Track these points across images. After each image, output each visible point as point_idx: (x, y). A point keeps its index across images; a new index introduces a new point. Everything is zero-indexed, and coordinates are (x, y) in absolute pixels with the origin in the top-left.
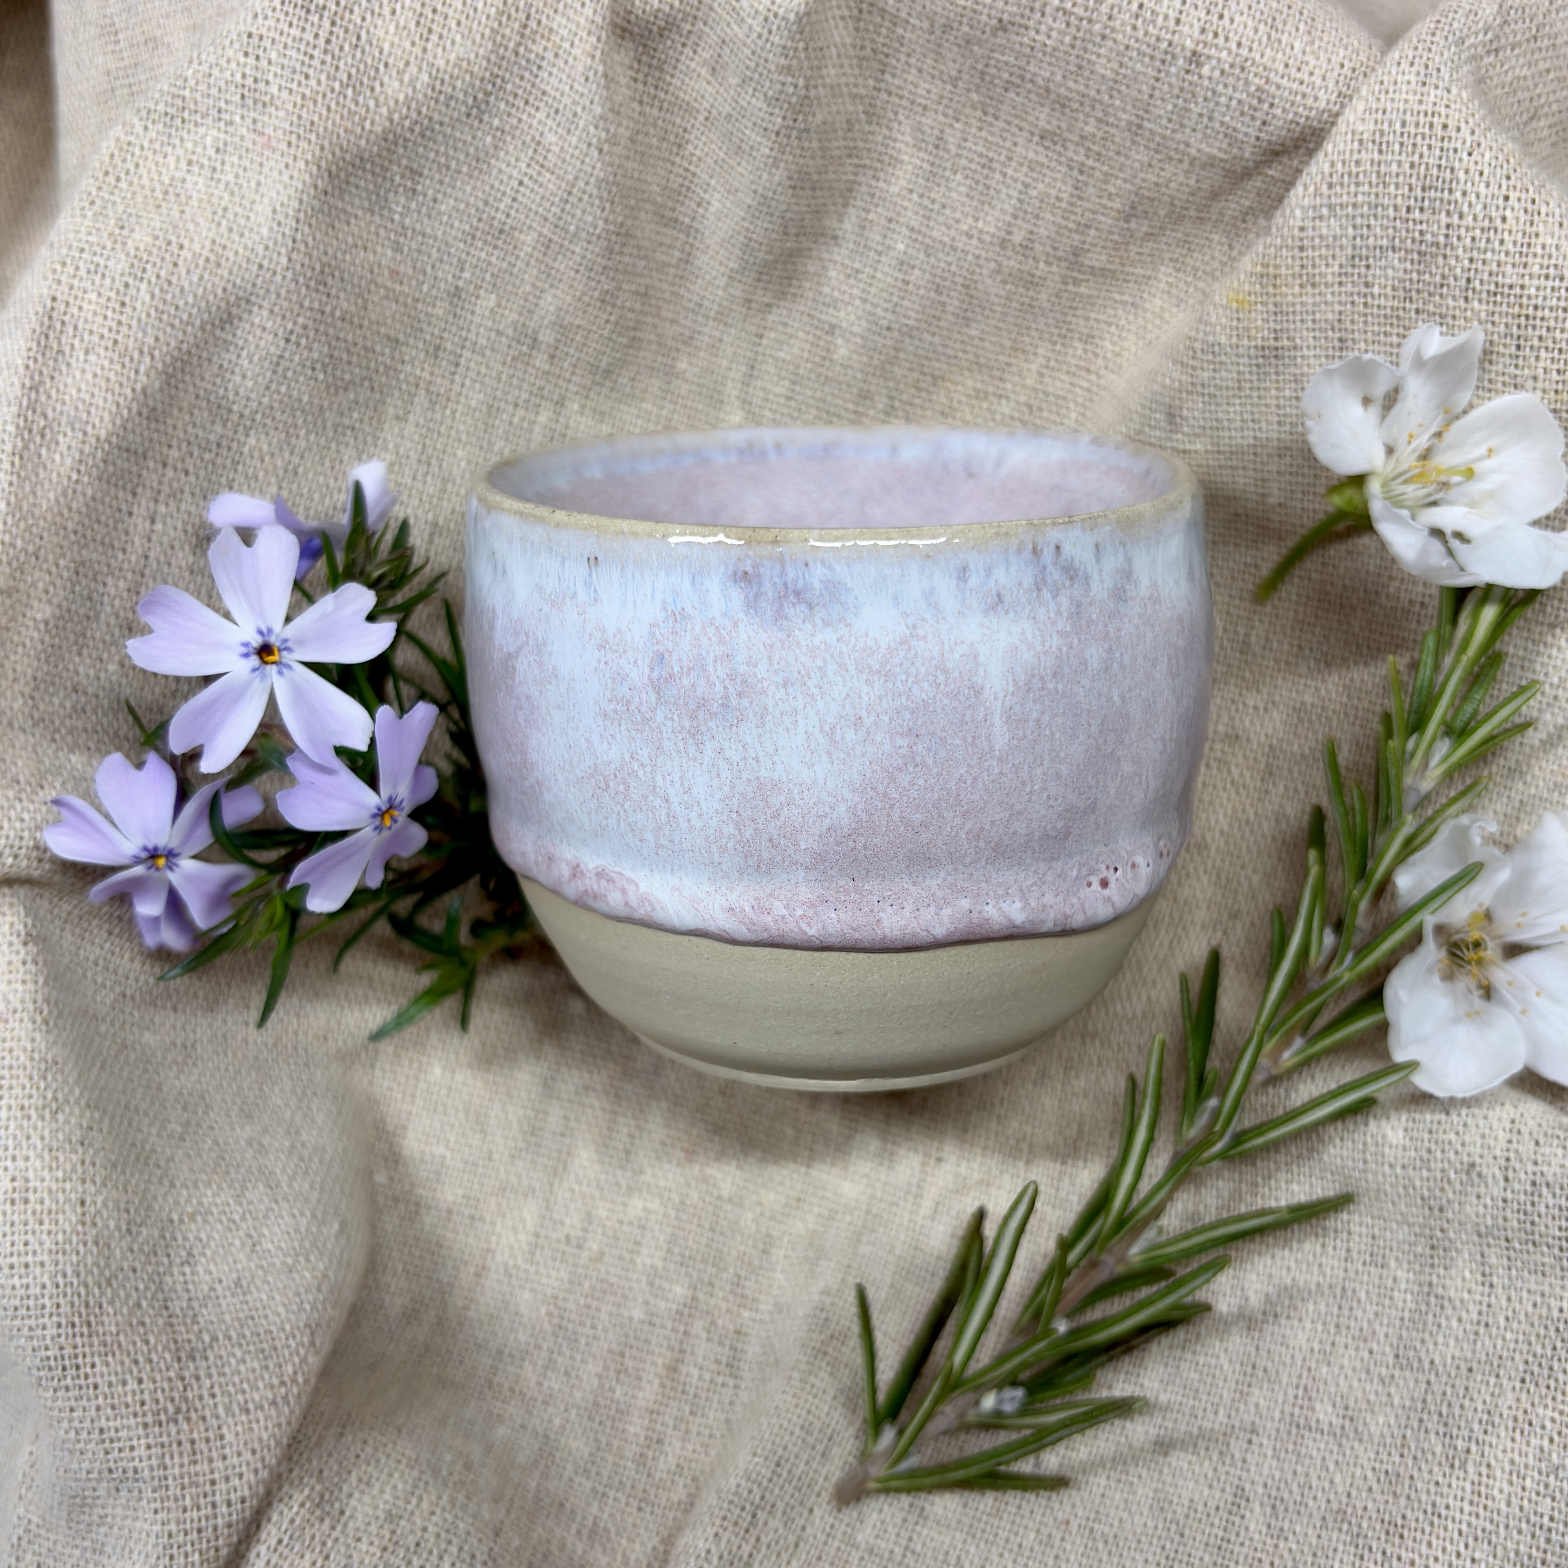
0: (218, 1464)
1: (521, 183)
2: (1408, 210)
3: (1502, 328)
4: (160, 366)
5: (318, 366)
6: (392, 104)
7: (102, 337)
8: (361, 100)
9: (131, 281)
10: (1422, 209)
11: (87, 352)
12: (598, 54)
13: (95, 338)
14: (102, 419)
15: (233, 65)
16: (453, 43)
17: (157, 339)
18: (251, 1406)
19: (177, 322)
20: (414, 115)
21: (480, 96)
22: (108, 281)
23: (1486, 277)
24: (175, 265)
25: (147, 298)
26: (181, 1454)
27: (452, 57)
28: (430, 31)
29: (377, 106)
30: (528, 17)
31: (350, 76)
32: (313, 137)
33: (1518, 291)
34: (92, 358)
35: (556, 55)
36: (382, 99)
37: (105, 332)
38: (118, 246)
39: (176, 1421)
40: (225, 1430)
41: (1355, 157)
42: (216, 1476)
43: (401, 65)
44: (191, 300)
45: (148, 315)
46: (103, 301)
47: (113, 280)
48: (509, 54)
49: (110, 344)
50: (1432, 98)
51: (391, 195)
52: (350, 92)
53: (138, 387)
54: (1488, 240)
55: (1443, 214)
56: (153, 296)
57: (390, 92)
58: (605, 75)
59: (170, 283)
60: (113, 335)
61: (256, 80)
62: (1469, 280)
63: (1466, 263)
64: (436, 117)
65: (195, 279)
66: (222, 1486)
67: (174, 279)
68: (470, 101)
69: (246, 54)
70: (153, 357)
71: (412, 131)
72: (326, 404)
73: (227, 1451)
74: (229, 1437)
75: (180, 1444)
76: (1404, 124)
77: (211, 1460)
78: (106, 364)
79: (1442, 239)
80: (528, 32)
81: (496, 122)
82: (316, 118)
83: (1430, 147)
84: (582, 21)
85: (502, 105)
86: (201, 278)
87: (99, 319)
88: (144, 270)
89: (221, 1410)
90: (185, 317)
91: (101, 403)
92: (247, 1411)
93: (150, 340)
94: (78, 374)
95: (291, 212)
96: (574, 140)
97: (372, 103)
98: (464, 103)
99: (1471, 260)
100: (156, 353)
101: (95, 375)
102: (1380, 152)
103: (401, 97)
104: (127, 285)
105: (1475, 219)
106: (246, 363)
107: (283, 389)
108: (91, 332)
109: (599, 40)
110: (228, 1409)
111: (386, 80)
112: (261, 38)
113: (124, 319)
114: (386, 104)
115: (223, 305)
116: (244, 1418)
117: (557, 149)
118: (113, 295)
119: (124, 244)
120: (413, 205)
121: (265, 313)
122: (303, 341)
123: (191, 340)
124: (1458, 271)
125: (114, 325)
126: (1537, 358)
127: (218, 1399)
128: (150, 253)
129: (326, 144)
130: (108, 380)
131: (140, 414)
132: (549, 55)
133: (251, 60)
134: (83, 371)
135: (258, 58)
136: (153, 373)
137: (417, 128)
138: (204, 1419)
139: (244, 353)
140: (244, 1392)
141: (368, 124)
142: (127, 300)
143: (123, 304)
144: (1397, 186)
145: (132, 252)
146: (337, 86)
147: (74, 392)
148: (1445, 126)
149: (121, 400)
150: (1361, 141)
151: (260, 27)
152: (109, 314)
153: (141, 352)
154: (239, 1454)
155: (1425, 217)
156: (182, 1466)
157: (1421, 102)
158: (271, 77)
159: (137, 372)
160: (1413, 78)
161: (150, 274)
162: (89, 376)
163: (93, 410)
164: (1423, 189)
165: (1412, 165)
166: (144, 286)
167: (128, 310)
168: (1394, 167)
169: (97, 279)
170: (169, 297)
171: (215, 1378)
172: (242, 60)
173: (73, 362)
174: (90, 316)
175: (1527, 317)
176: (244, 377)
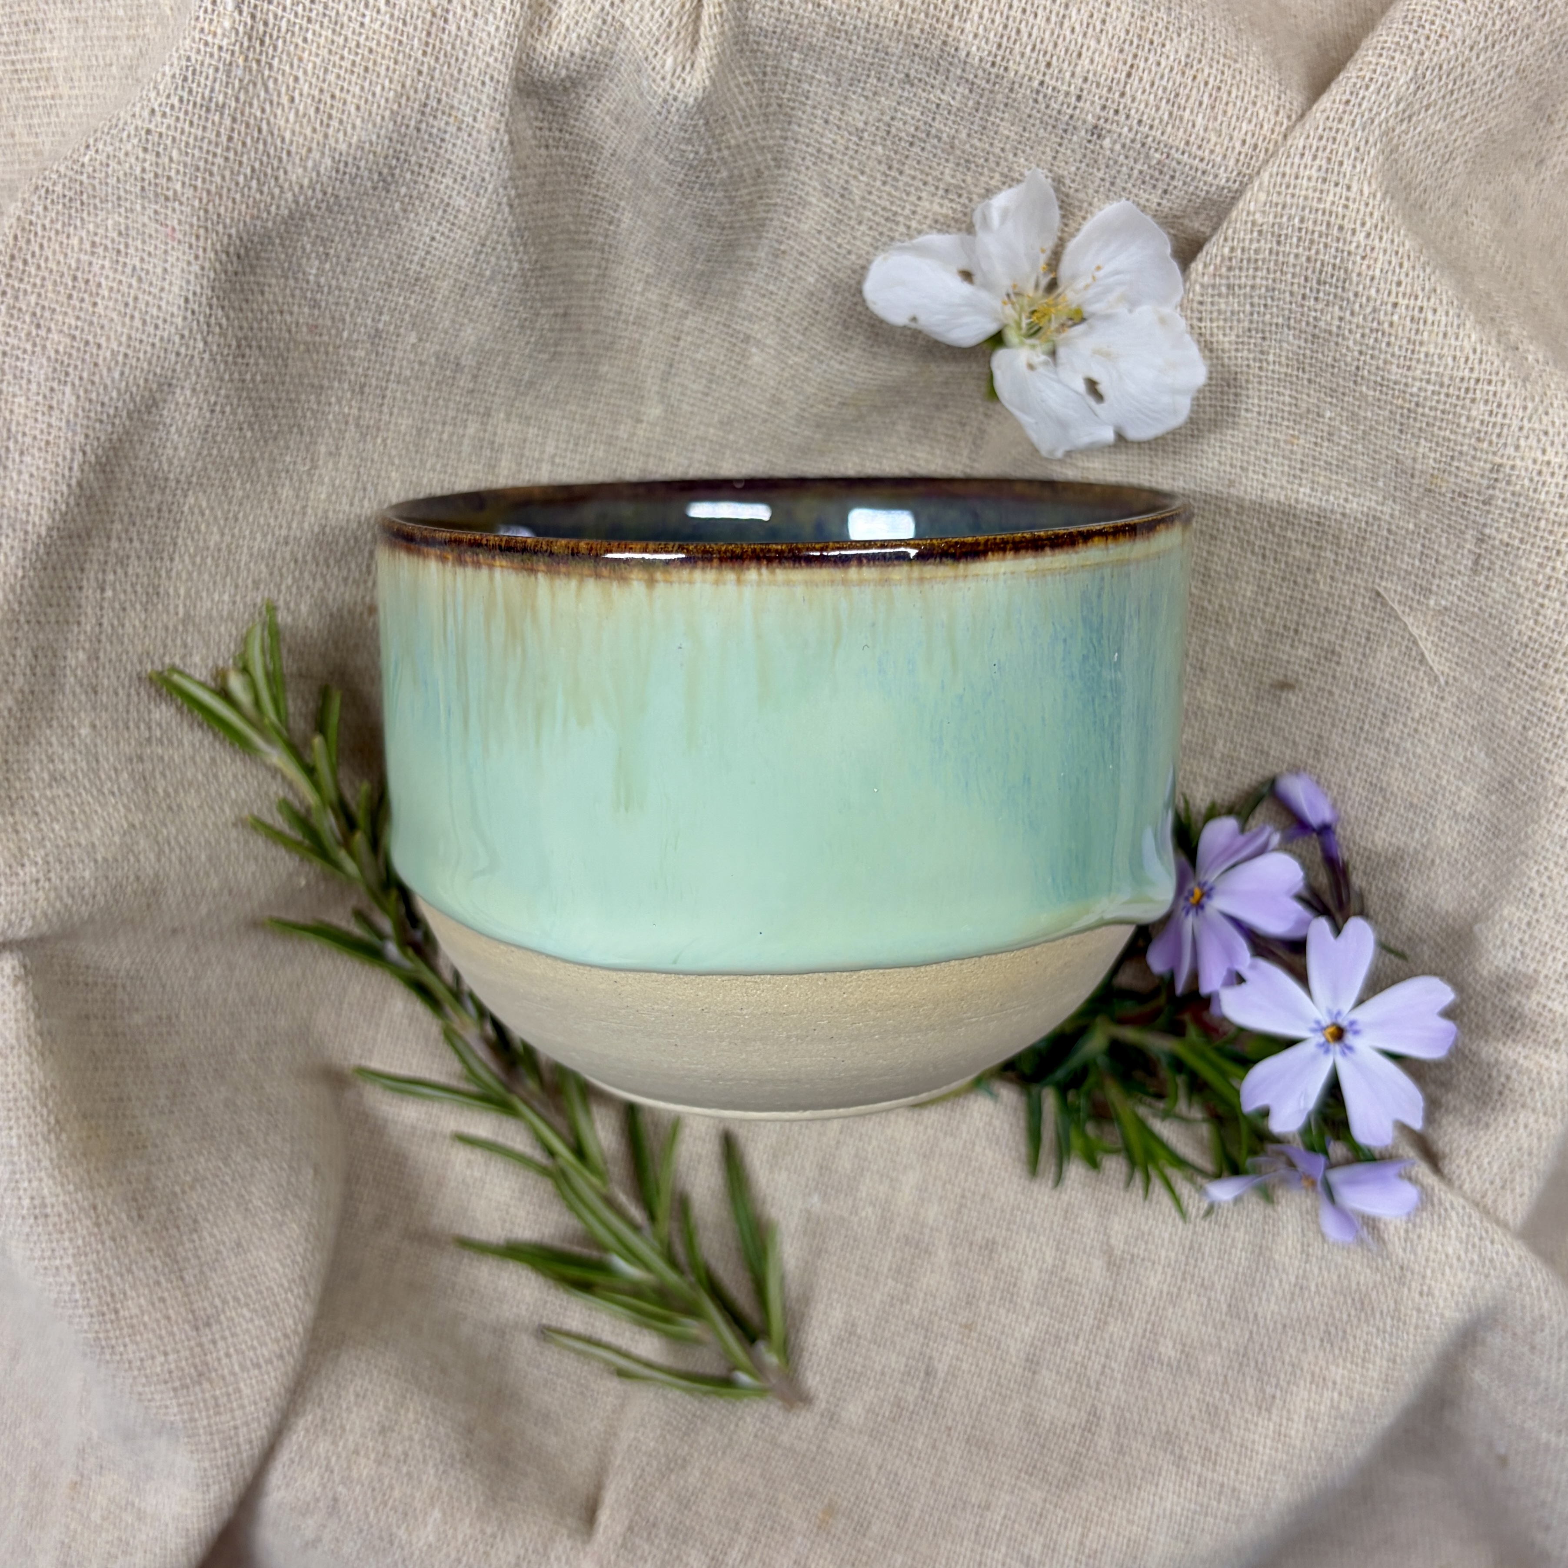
0: (238, 1413)
1: (433, 239)
2: (1304, 297)
3: (1387, 413)
4: (93, 459)
5: (245, 426)
6: (296, 189)
7: (35, 438)
8: (265, 189)
9: (55, 385)
10: (1316, 299)
11: (22, 453)
12: (502, 127)
13: (28, 440)
14: (41, 517)
15: (133, 160)
16: (354, 127)
17: (87, 436)
18: (261, 1361)
19: (105, 417)
20: (320, 196)
21: (385, 171)
22: (34, 387)
23: (1373, 369)
24: (96, 365)
25: (73, 400)
26: (207, 1410)
27: (354, 140)
28: (330, 117)
29: (282, 192)
30: (428, 97)
31: (253, 170)
32: (220, 228)
33: (1402, 387)
34: (28, 459)
35: (459, 129)
36: (286, 186)
37: (37, 433)
38: (38, 349)
39: (200, 1384)
40: (242, 1385)
41: (1255, 246)
42: (239, 1422)
43: (304, 152)
44: (114, 394)
45: (76, 415)
46: (32, 404)
47: (39, 384)
48: (412, 131)
49: (43, 444)
50: (1330, 198)
51: (304, 261)
52: (254, 184)
53: (74, 482)
54: (1376, 340)
55: (1337, 308)
56: (78, 397)
57: (294, 178)
58: (511, 143)
59: (93, 383)
60: (45, 437)
61: (156, 176)
62: (1358, 368)
63: (1356, 354)
64: (342, 194)
65: (117, 375)
66: (243, 1430)
67: (97, 379)
68: (376, 177)
69: (145, 150)
70: (84, 453)
71: (319, 208)
72: (257, 455)
73: (246, 1402)
74: (246, 1391)
75: (205, 1401)
76: (1302, 220)
77: (232, 1410)
78: (41, 463)
79: (1334, 329)
80: (428, 110)
81: (403, 190)
82: (222, 210)
83: (1326, 245)
84: (484, 99)
85: (408, 176)
86: (122, 374)
87: (30, 422)
88: (67, 374)
89: (237, 1368)
90: (112, 411)
91: (39, 501)
92: (258, 1366)
93: (80, 438)
94: (15, 476)
95: (204, 300)
96: (484, 202)
97: (277, 191)
98: (370, 179)
99: (1361, 353)
100: (88, 449)
101: (32, 476)
102: (1279, 243)
103: (306, 182)
104: (52, 390)
105: (1365, 318)
106: (176, 437)
107: (215, 452)
108: (24, 434)
109: (502, 114)
110: (243, 1368)
111: (289, 168)
112: (161, 135)
113: (53, 421)
114: (291, 188)
115: (147, 394)
116: (256, 1372)
117: (468, 210)
118: (40, 398)
119: (44, 347)
120: (327, 266)
121: (188, 393)
122: (228, 409)
123: (121, 430)
124: (1349, 359)
125: (44, 426)
126: (1417, 444)
127: (234, 1358)
128: (70, 356)
129: (233, 231)
130: (44, 479)
131: (78, 505)
132: (452, 129)
133: (151, 157)
134: (20, 473)
135: (158, 154)
136: (86, 467)
137: (324, 206)
138: (223, 1378)
139: (173, 429)
140: (254, 1348)
141: (273, 209)
142: (54, 403)
143: (51, 407)
144: (1294, 275)
145: (53, 355)
146: (241, 179)
147: (12, 493)
148: (1341, 228)
149: (58, 497)
150: (1260, 232)
151: (159, 125)
152: (39, 416)
153: (73, 450)
154: (255, 1403)
155: (1319, 306)
156: (209, 1417)
157: (1320, 200)
158: (173, 174)
159: (71, 469)
160: (1314, 173)
161: (73, 375)
162: (26, 477)
163: (32, 509)
164: (1319, 283)
165: (1308, 259)
166: (68, 389)
167: (56, 413)
168: (1292, 259)
169: (24, 382)
170: (94, 396)
171: (230, 1340)
172: (141, 155)
173: (10, 464)
174: (21, 419)
175: (1409, 410)
176: (176, 449)
